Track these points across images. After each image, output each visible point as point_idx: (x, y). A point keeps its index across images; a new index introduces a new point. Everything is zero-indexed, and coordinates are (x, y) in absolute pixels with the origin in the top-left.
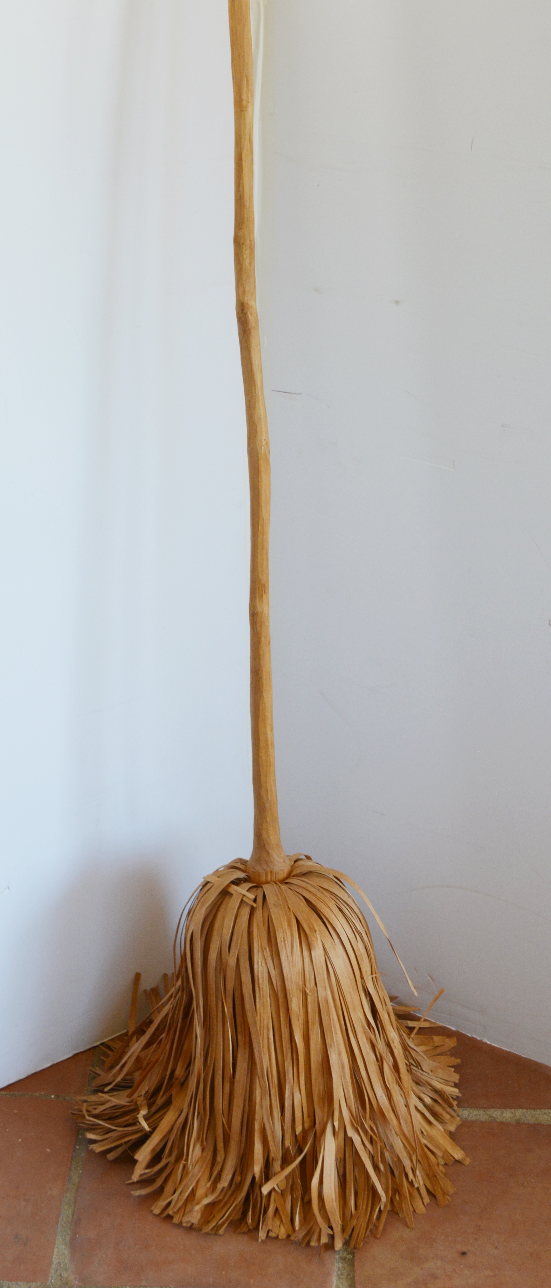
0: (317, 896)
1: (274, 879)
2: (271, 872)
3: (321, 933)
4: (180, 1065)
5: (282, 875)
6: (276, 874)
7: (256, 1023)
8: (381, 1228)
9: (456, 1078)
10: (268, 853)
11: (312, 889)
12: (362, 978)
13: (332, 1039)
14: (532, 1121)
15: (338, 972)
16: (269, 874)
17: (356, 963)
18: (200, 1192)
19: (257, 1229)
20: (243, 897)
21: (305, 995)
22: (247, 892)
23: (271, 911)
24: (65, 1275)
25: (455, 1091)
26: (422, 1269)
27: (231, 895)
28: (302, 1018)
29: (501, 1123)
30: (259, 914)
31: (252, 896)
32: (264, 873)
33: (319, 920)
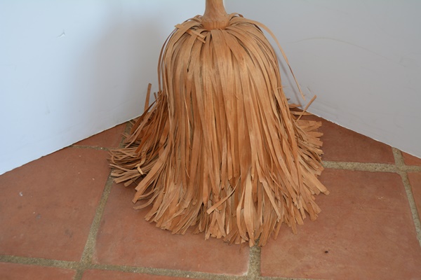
0: (245, 37)
1: (218, 26)
2: (216, 22)
3: (246, 60)
4: (162, 137)
5: (224, 25)
6: (219, 23)
7: (204, 115)
8: (277, 234)
9: (321, 144)
10: (215, 10)
11: (242, 33)
12: (272, 89)
13: (252, 126)
14: (363, 169)
15: (257, 85)
17: (268, 80)
18: (172, 210)
19: (204, 231)
20: (197, 37)
22: (200, 34)
23: (215, 46)
24: (91, 256)
25: (320, 151)
26: (301, 261)
27: (191, 35)
28: (233, 113)
29: (346, 170)
30: (207, 47)
31: (202, 36)
32: (212, 22)
33: (246, 53)
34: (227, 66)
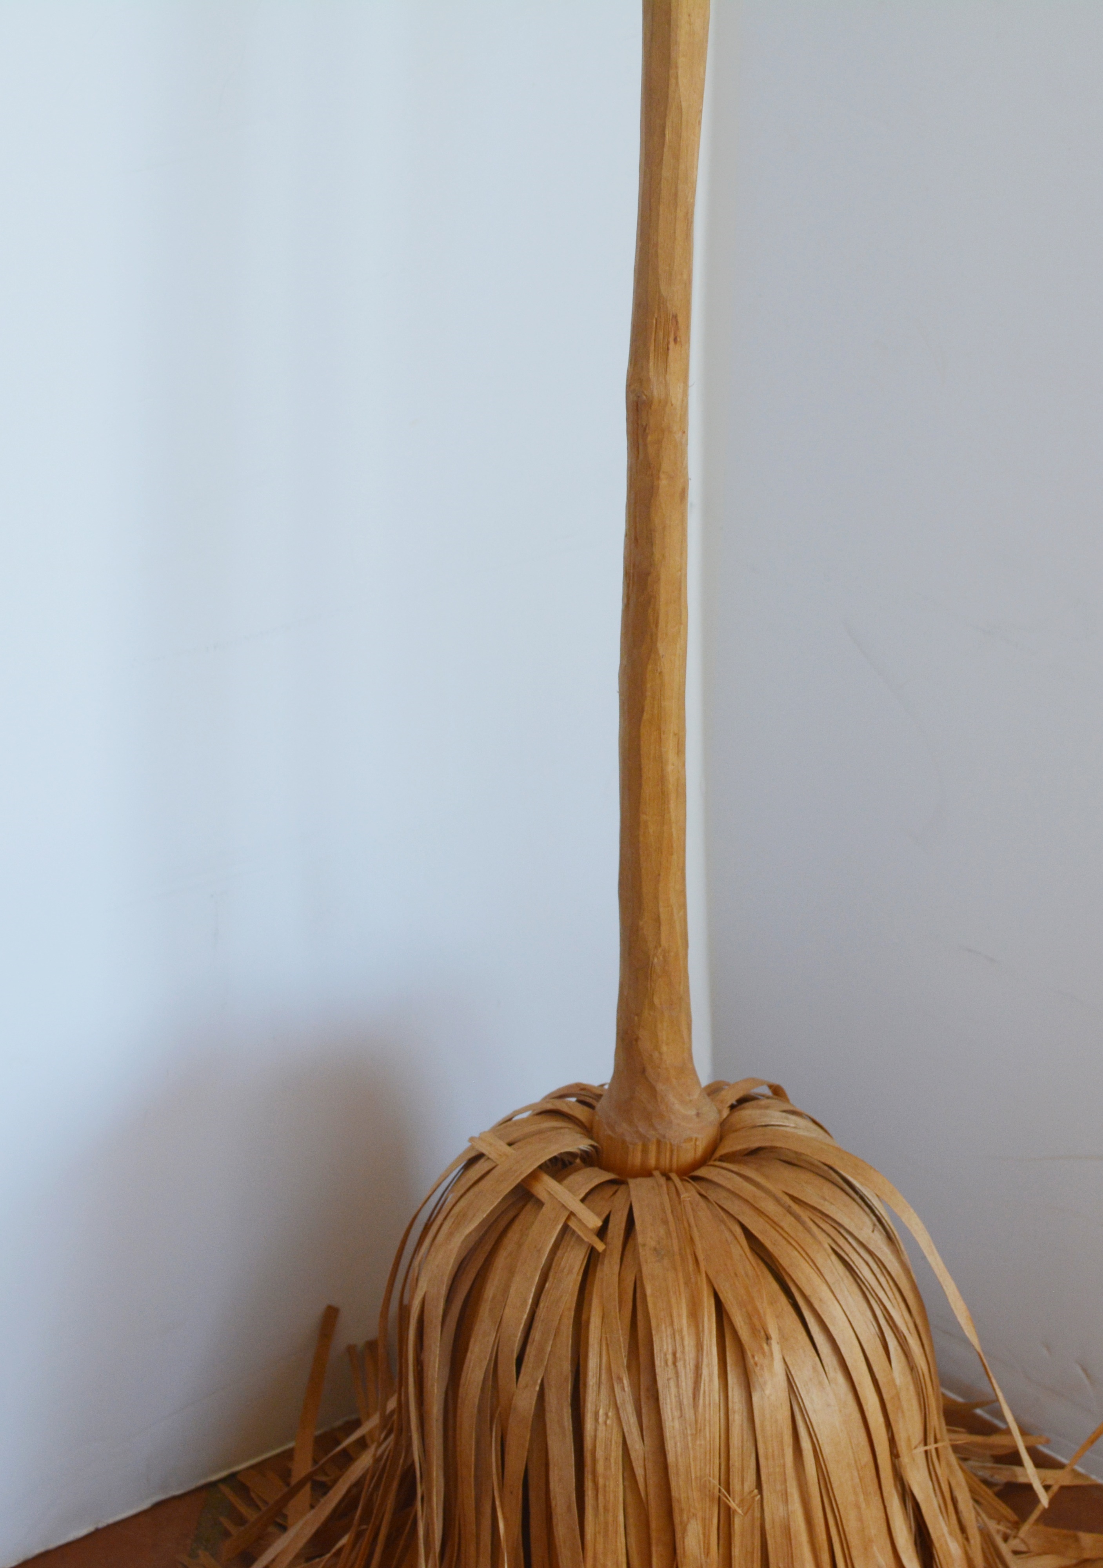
0: (782, 1228)
1: (665, 1162)
2: (659, 1143)
3: (784, 1338)
5: (689, 1154)
6: (672, 1151)
10: (653, 1092)
11: (770, 1207)
12: (895, 1454)
15: (827, 1450)
16: (653, 1148)
17: (881, 1419)
20: (568, 1218)
21: (727, 1516)
22: (581, 1205)
23: (646, 1270)
27: (540, 1204)
30: (608, 1273)
31: (593, 1218)
32: (640, 1144)
33: (783, 1299)
34: (698, 1368)
